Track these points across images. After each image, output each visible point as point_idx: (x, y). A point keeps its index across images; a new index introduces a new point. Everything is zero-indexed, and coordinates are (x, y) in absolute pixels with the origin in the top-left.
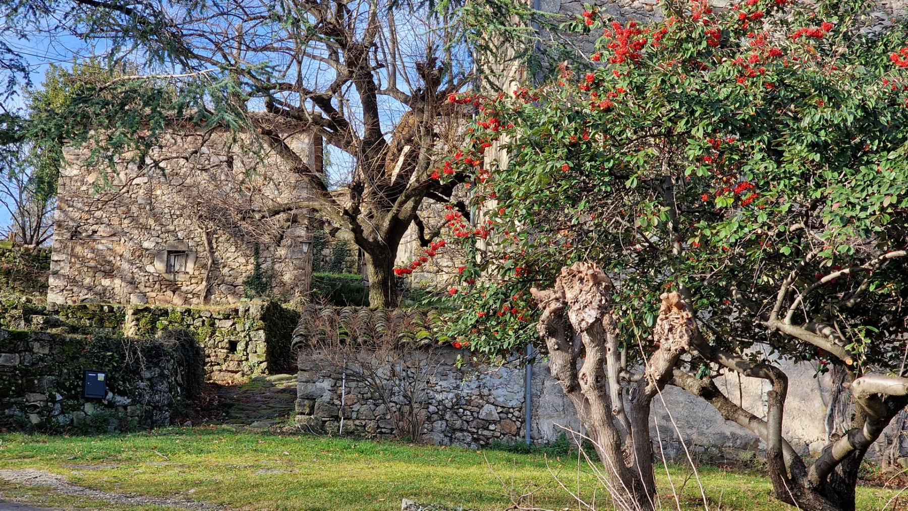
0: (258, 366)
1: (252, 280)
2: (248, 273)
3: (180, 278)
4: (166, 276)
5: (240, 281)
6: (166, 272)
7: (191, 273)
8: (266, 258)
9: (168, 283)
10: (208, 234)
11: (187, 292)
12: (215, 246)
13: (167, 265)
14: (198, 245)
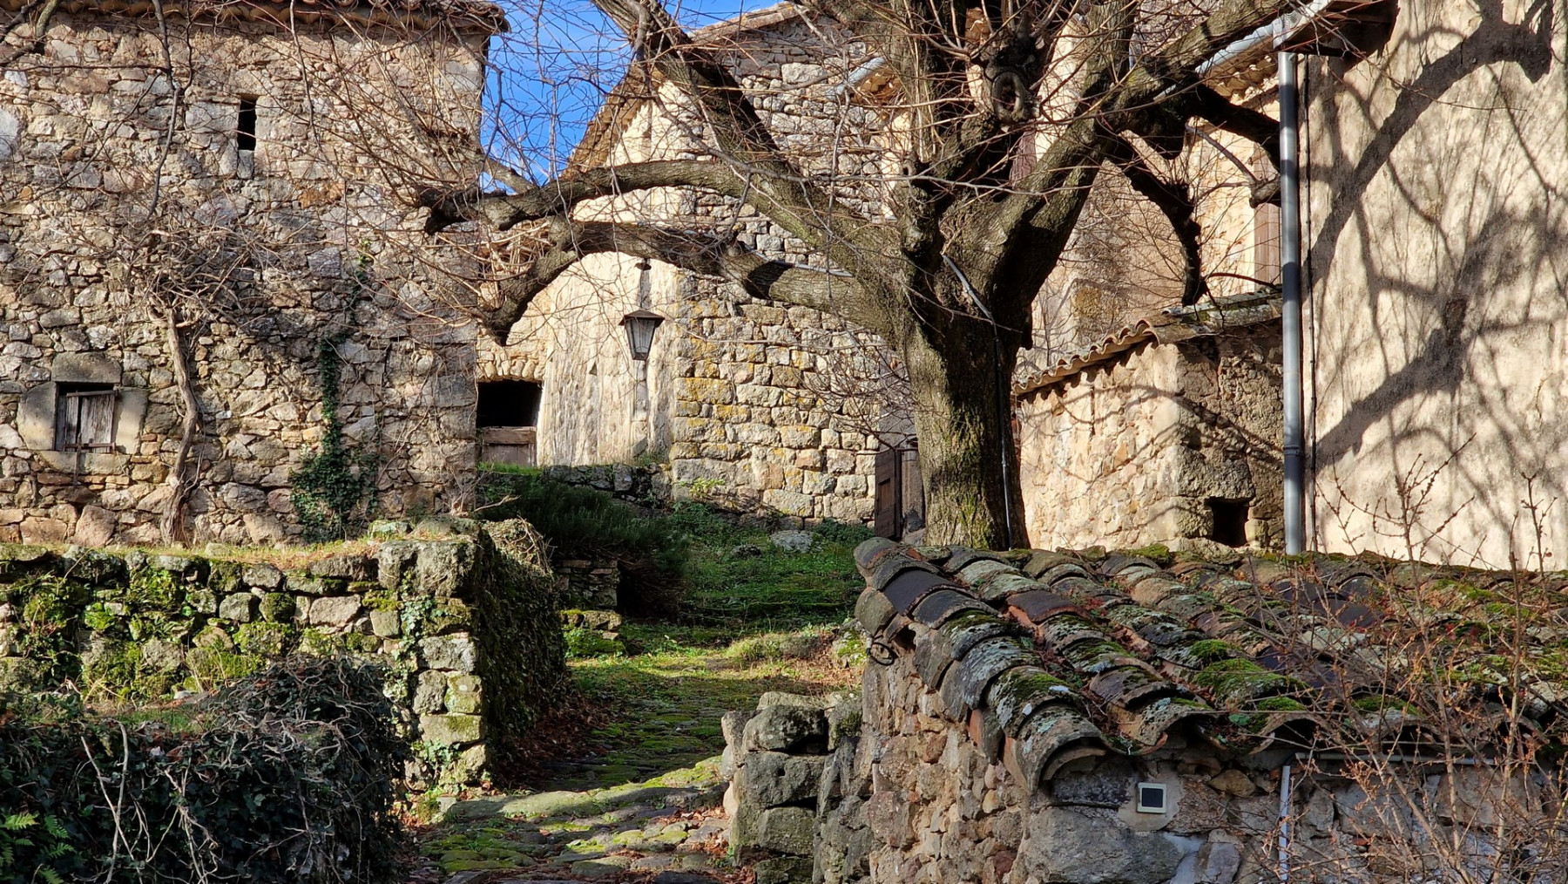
0: (455, 759)
1: (316, 471)
2: (305, 451)
3: (98, 463)
4: (53, 459)
5: (282, 473)
6: (55, 449)
7: (131, 448)
8: (358, 405)
9: (59, 479)
10: (180, 332)
11: (116, 509)
12: (203, 371)
13: (56, 427)
14: (150, 368)
